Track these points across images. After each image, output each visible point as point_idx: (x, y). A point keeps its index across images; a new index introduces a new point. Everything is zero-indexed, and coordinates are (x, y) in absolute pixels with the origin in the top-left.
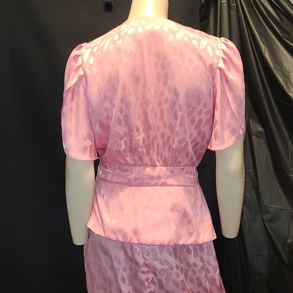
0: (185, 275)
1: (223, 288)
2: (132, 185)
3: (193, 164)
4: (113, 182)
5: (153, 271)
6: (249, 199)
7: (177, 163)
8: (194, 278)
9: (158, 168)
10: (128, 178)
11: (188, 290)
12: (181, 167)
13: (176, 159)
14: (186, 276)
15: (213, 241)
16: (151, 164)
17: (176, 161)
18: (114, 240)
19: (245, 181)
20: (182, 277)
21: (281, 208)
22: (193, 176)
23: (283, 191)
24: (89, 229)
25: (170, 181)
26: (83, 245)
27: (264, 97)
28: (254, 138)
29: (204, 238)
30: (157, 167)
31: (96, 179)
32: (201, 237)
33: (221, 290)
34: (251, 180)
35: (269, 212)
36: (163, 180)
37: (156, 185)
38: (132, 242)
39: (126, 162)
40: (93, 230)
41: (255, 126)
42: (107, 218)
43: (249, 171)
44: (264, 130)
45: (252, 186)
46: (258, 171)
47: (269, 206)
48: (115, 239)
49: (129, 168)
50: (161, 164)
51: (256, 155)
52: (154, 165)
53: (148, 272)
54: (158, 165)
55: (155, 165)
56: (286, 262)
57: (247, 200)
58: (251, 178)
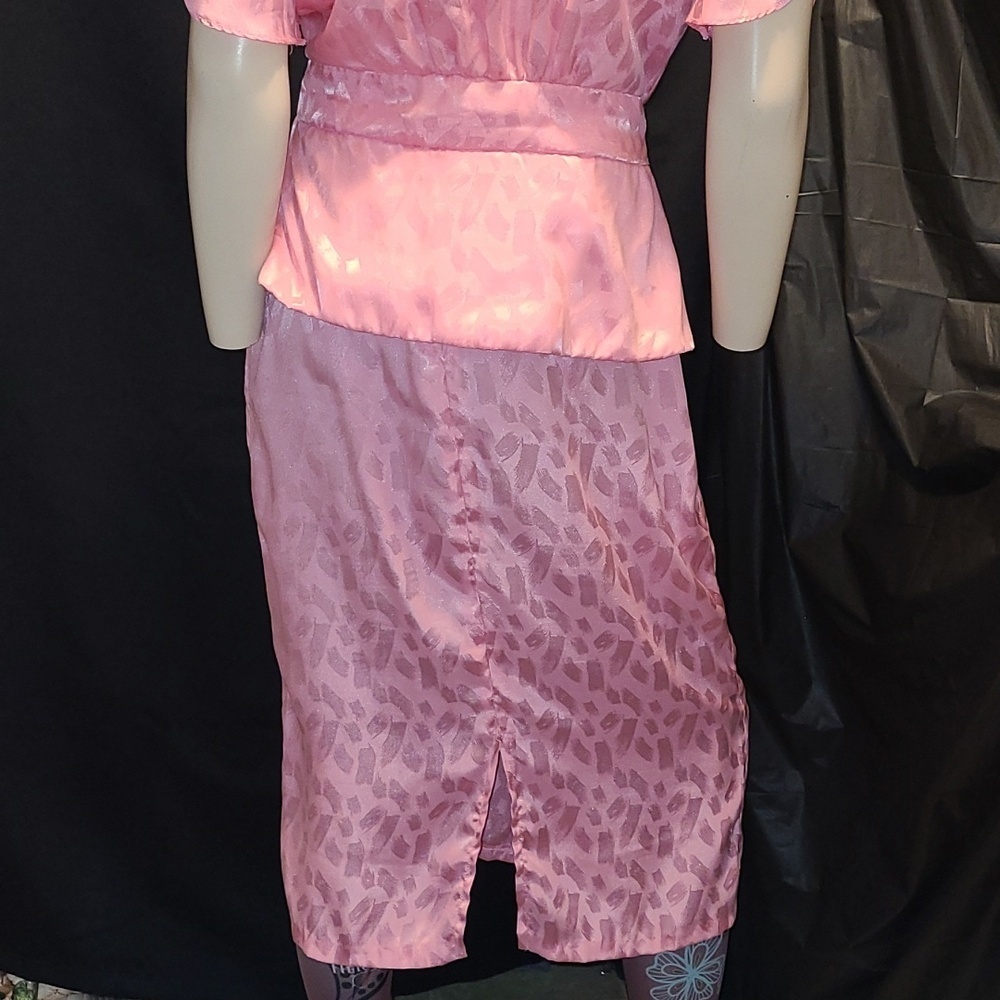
0: (581, 464)
1: (702, 520)
2: (416, 145)
3: (630, 86)
4: (352, 134)
5: (476, 440)
6: (810, 261)
7: (576, 71)
8: (611, 475)
9: (511, 88)
10: (404, 119)
11: (589, 510)
12: (589, 87)
13: (575, 58)
14: (586, 465)
15: (682, 355)
16: (488, 71)
17: (576, 63)
18: (349, 329)
19: (799, 197)
20: (572, 467)
21: (914, 287)
22: (629, 123)
23: (926, 233)
24: (266, 290)
25: (550, 136)
26: (245, 350)
28: (844, 43)
29: (652, 340)
30: (506, 83)
31: (294, 126)
32: (645, 336)
33: (696, 525)
34: (820, 197)
35: (872, 304)
36: (524, 130)
37: (499, 147)
38: (410, 337)
39: (400, 59)
40: (279, 295)
41: (850, 4)
42: (327, 253)
43: (817, 163)
44: (879, 16)
45: (826, 216)
46: (848, 162)
47: (877, 281)
48: (353, 326)
49: (408, 81)
50: (523, 73)
51: (846, 105)
52: (497, 77)
53: (461, 443)
54: (513, 75)
55: (500, 73)
56: (916, 463)
57: (799, 264)
58: (821, 189)
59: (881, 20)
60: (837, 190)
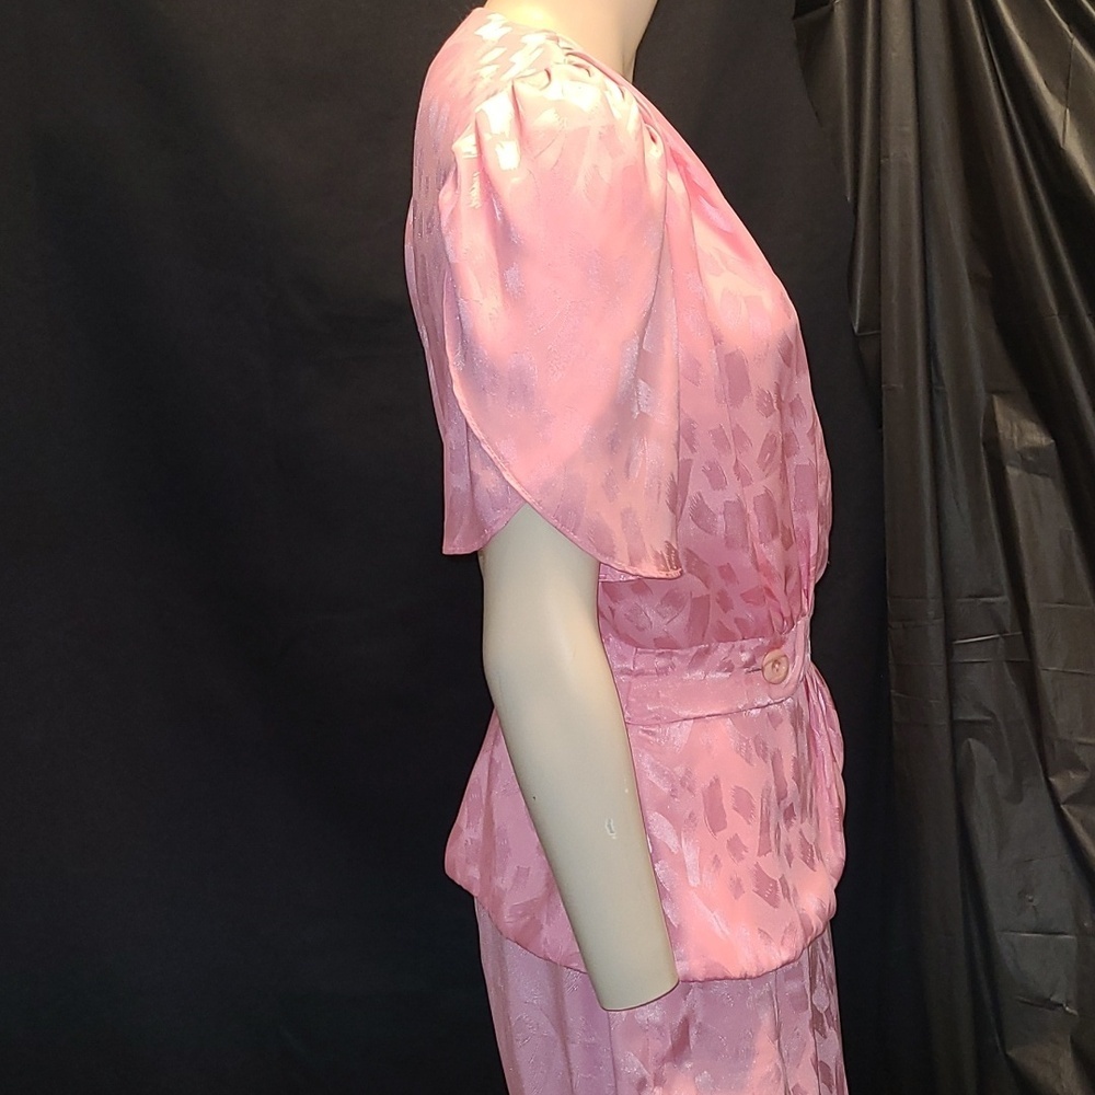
6: (996, 714)
27: (1056, 313)
28: (1013, 472)
34: (1001, 641)
35: (1077, 766)
41: (1016, 428)
43: (993, 603)
44: (1052, 441)
45: (1010, 663)
46: (1032, 604)
47: (1080, 740)
57: (987, 718)
58: (1002, 632)
59: (1054, 445)
60: (1020, 633)
